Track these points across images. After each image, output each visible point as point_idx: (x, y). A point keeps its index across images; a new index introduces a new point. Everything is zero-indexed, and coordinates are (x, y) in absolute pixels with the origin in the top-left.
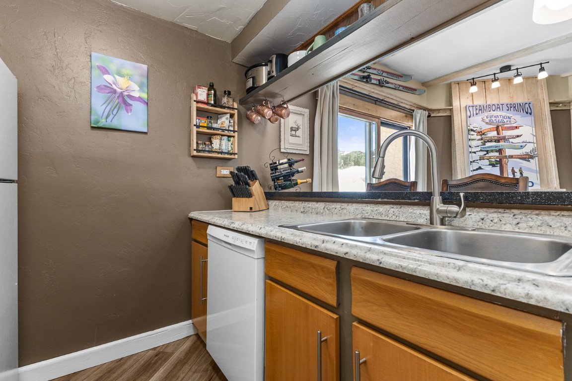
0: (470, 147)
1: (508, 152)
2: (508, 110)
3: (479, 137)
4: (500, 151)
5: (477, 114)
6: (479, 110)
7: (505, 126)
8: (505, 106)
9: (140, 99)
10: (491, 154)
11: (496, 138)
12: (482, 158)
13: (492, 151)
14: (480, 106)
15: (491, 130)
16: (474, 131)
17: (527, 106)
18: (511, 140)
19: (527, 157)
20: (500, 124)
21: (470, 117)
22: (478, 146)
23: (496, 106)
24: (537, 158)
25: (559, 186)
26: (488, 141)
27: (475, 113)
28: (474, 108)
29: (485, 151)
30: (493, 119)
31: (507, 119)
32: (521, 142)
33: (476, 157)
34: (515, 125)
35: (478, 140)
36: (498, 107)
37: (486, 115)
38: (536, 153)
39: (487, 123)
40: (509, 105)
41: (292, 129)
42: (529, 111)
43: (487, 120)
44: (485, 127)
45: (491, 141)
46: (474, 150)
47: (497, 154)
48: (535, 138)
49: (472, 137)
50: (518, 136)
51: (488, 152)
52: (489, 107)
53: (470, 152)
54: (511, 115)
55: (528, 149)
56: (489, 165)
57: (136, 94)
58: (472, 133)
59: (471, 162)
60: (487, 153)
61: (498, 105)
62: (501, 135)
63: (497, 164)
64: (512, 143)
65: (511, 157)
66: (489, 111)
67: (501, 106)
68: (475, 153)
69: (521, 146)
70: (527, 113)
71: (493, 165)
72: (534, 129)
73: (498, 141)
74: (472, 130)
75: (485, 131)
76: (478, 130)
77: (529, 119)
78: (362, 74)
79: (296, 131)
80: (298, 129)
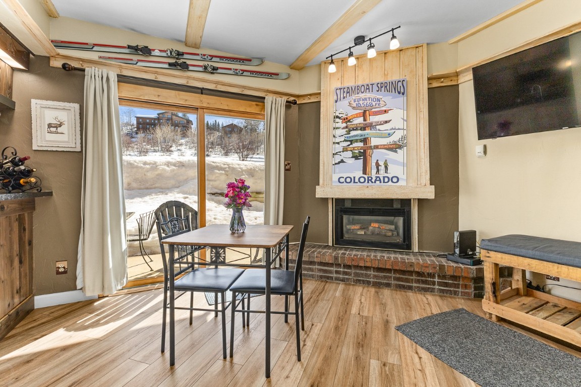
0: (334, 136)
1: (374, 142)
2: (378, 91)
3: (345, 125)
4: (365, 141)
5: (344, 98)
6: (347, 93)
7: (373, 110)
8: (375, 86)
10: (355, 145)
11: (362, 125)
12: (345, 149)
13: (356, 141)
14: (348, 88)
15: (357, 116)
16: (339, 118)
17: (400, 84)
18: (378, 127)
19: (394, 147)
20: (367, 108)
21: (336, 102)
22: (342, 136)
23: (366, 86)
24: (405, 148)
25: (429, 182)
26: (353, 130)
27: (342, 96)
28: (342, 90)
29: (349, 141)
30: (361, 102)
31: (376, 102)
32: (389, 128)
33: (339, 148)
34: (384, 108)
35: (343, 128)
36: (368, 88)
37: (354, 98)
38: (405, 141)
39: (354, 108)
40: (379, 85)
41: (50, 126)
42: (402, 91)
43: (354, 105)
44: (351, 112)
45: (357, 129)
46: (337, 140)
47: (361, 144)
48: (405, 122)
49: (337, 125)
50: (386, 122)
51: (352, 142)
52: (358, 89)
53: (334, 143)
54: (381, 97)
55: (396, 137)
56: (352, 157)
58: (337, 120)
59: (334, 154)
60: (351, 144)
61: (367, 85)
62: (368, 121)
63: (360, 156)
64: (379, 130)
65: (377, 147)
66: (358, 93)
67: (370, 86)
68: (338, 143)
69: (389, 134)
70: (399, 93)
71: (356, 157)
72: (405, 112)
73: (363, 129)
74: (338, 117)
75: (351, 117)
76: (344, 116)
77: (401, 100)
78: (172, 61)
79: (56, 127)
80: (60, 126)
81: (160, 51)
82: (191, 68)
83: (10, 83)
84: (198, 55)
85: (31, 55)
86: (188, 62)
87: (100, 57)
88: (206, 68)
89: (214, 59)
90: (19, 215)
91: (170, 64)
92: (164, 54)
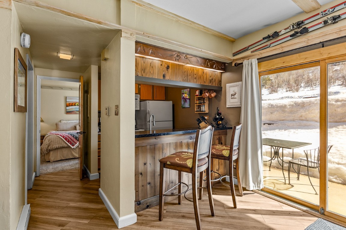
9: (188, 99)
41: (232, 95)
57: (187, 98)
78: (293, 32)
79: (234, 95)
80: (235, 94)
81: (285, 29)
82: (310, 30)
83: (220, 79)
84: (318, 14)
85: (226, 64)
86: (307, 26)
87: (252, 52)
88: (325, 22)
89: (337, 9)
90: (219, 137)
91: (291, 36)
92: (288, 30)
